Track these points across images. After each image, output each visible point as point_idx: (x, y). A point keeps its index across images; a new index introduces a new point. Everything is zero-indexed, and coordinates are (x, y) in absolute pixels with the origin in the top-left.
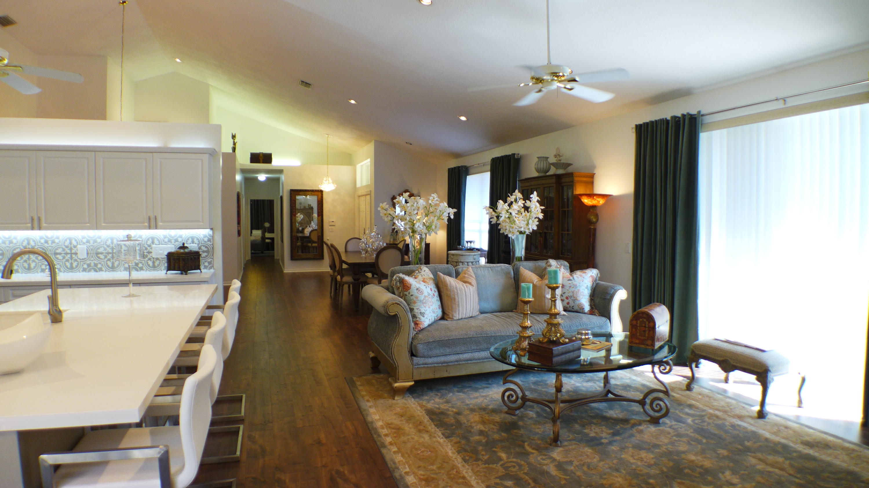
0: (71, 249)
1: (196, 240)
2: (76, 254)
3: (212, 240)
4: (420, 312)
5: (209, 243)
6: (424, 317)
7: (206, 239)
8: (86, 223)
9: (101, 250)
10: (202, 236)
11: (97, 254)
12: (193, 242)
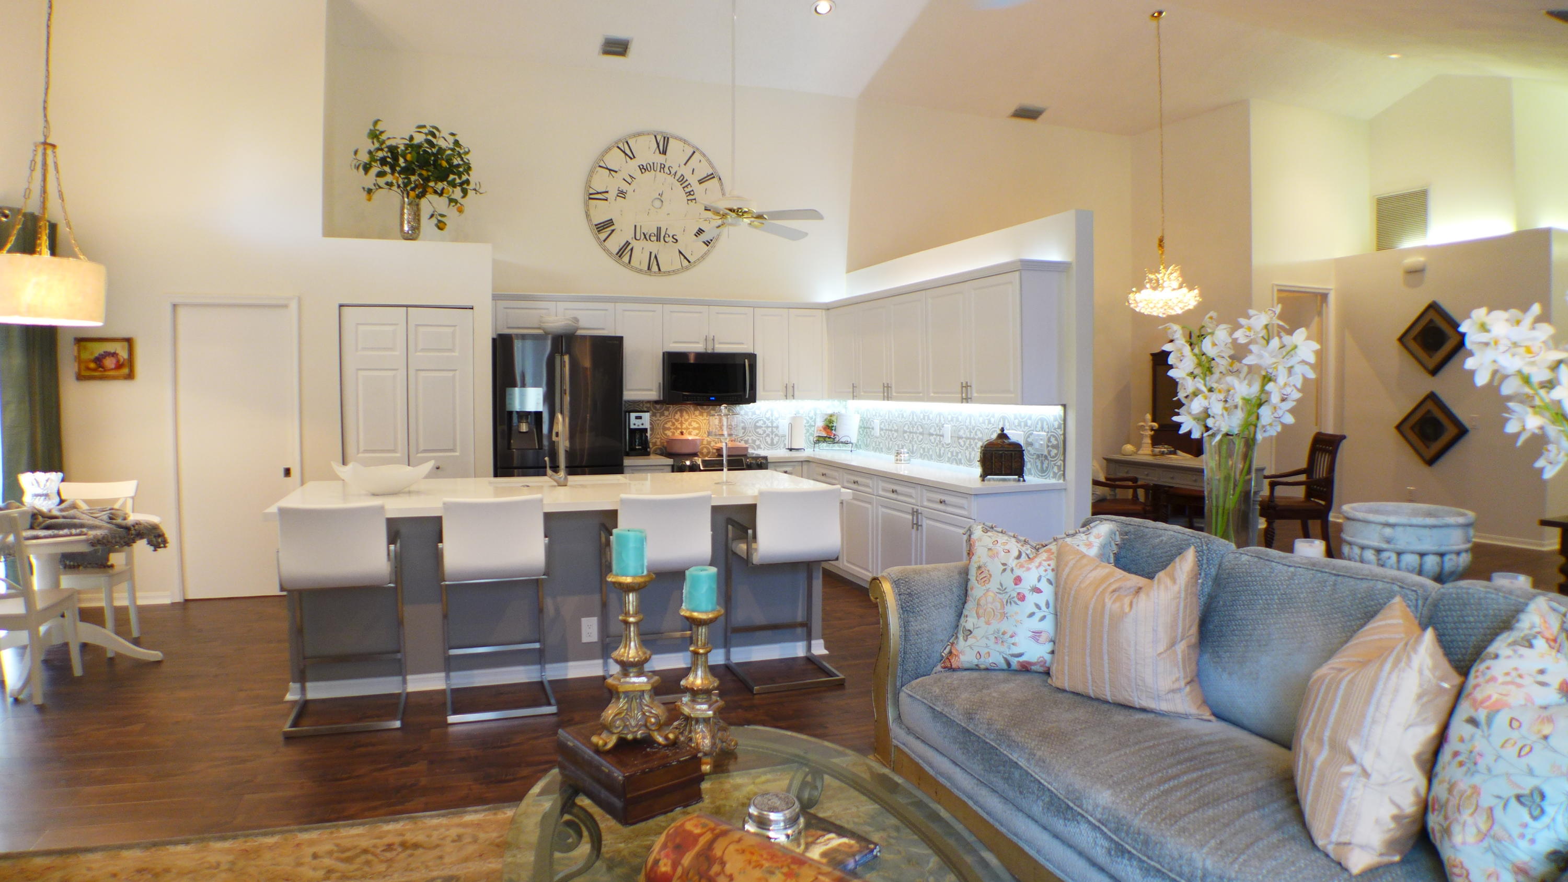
0: (940, 429)
1: (1046, 427)
2: (942, 436)
3: (1062, 426)
4: (964, 627)
5: (1059, 430)
6: (966, 641)
7: (1056, 424)
8: (920, 393)
9: (961, 433)
10: (1052, 419)
11: (960, 438)
12: (1042, 428)
